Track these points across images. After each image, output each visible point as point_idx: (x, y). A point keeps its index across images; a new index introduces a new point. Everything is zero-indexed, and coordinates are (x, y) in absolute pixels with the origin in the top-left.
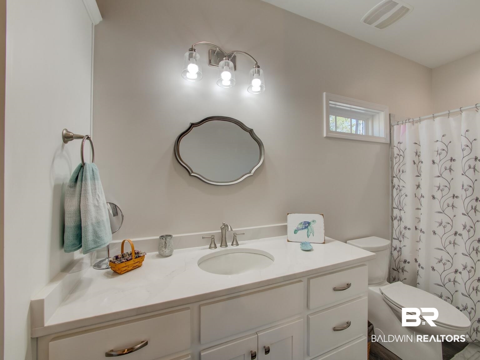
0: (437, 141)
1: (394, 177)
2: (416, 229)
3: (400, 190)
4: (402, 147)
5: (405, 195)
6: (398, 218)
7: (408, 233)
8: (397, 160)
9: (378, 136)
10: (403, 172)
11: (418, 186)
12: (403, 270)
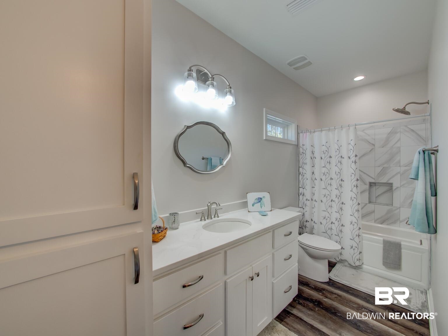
0: (324, 145)
1: (300, 167)
2: (312, 200)
3: (303, 176)
4: (305, 147)
5: (306, 179)
6: (302, 194)
7: (308, 203)
8: (302, 156)
9: (291, 139)
10: (305, 164)
11: (313, 173)
12: (305, 227)
